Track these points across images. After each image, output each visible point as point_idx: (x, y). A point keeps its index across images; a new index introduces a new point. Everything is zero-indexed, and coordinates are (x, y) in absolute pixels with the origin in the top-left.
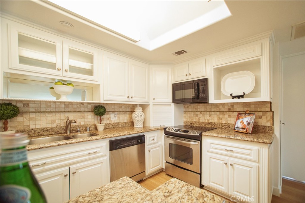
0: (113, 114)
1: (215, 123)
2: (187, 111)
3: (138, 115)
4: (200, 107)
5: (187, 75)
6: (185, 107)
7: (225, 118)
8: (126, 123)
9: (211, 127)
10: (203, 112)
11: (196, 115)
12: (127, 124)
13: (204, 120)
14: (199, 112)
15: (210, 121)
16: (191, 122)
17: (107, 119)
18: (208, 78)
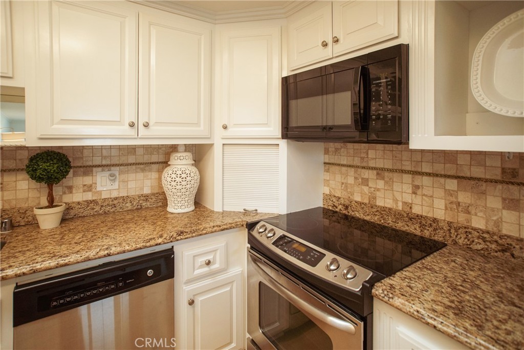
0: (107, 174)
1: (435, 220)
2: (333, 164)
3: (174, 176)
4: (377, 155)
5: (325, 45)
6: (327, 152)
7: (485, 207)
8: (146, 197)
9: (418, 233)
10: (386, 174)
11: (362, 179)
12: (153, 201)
13: (391, 201)
14: (375, 172)
15: (417, 210)
16: (347, 203)
17: (86, 188)
18: (407, 46)
